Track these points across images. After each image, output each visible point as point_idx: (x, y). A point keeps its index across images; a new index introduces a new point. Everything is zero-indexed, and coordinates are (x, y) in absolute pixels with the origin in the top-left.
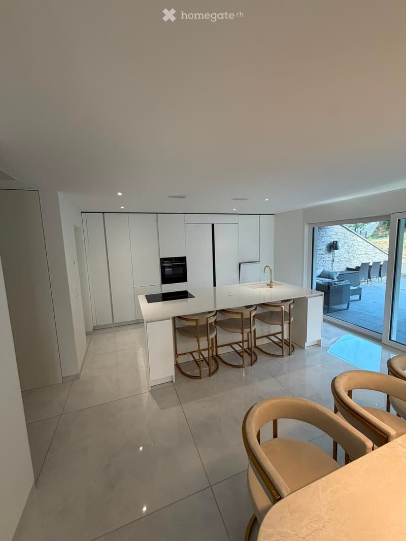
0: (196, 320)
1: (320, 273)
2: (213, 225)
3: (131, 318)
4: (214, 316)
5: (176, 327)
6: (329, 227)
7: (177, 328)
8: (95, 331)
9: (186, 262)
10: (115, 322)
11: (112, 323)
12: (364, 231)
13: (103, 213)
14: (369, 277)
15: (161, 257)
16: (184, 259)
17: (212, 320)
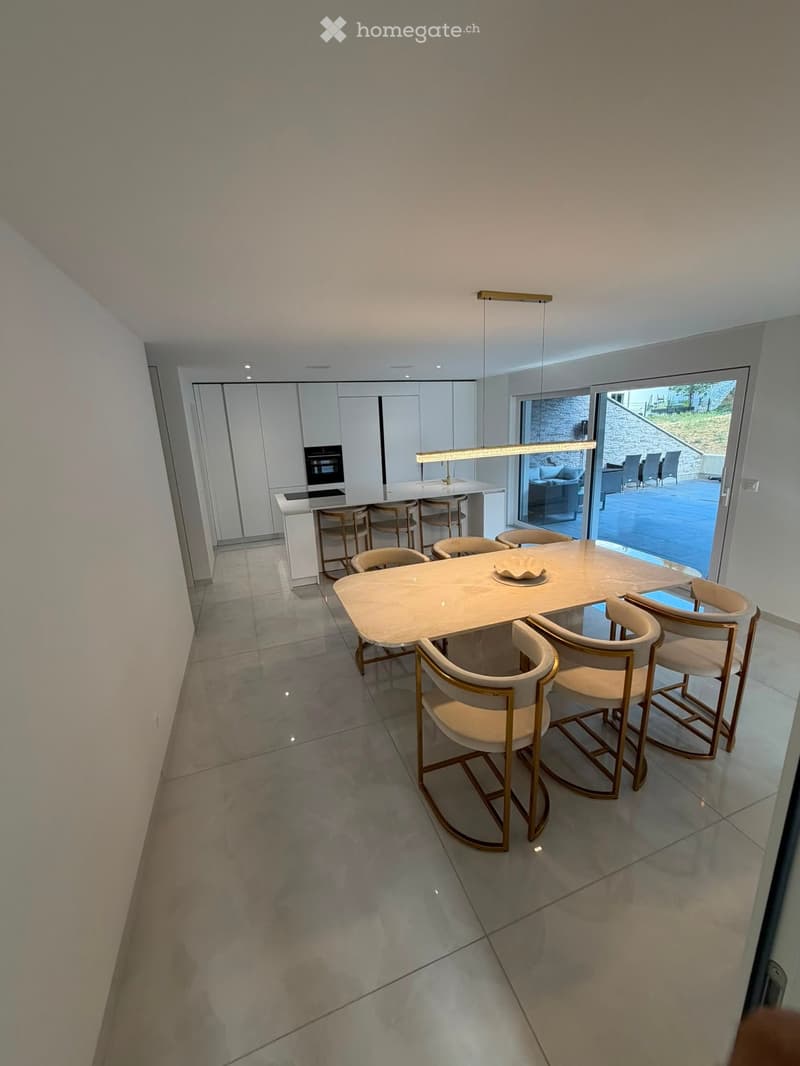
0: (341, 515)
1: (558, 472)
2: (380, 398)
3: (267, 531)
4: (364, 511)
5: (322, 527)
6: (579, 398)
7: (324, 530)
8: (221, 546)
9: (341, 453)
10: (246, 535)
11: (241, 536)
12: (706, 400)
13: (222, 384)
14: (641, 478)
15: (306, 446)
16: (338, 449)
17: (361, 516)
